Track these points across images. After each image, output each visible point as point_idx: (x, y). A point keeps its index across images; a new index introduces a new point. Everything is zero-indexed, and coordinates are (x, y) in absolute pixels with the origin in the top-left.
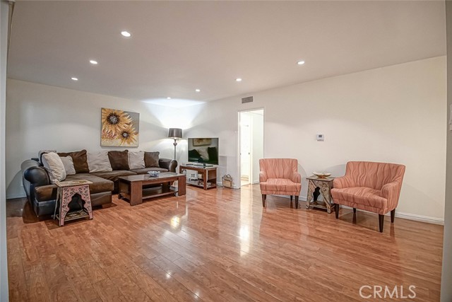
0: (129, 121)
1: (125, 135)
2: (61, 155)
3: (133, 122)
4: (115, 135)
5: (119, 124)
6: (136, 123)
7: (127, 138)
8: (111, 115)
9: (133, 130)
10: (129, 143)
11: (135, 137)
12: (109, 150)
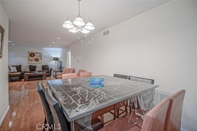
0: (38, 55)
1: (37, 60)
2: (13, 66)
3: (39, 56)
4: (33, 60)
5: (34, 57)
6: (41, 56)
7: (37, 61)
8: (32, 54)
9: (39, 58)
10: (38, 62)
11: (40, 60)
12: (30, 65)
